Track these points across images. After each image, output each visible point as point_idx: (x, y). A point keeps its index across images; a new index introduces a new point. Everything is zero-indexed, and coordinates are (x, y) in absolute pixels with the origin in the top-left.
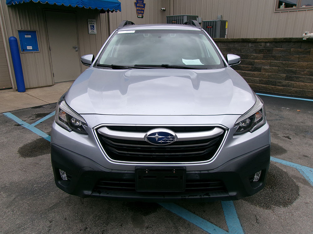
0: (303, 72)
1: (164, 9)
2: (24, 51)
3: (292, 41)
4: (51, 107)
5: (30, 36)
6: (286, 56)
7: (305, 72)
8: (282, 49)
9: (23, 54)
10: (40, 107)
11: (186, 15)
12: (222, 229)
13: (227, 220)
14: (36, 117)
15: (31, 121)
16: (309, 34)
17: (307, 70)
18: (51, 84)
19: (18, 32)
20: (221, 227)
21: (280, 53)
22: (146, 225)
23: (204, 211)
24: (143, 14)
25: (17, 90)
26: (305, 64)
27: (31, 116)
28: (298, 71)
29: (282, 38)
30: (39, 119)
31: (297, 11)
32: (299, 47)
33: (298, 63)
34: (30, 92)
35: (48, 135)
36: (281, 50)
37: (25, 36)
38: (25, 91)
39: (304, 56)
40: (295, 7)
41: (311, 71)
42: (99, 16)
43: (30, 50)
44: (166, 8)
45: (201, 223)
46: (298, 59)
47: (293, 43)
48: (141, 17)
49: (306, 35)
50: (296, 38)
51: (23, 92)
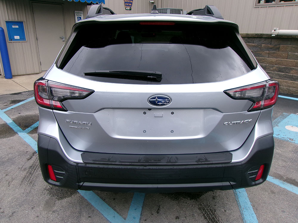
0: (272, 67)
1: (153, 1)
2: (11, 40)
3: (263, 37)
4: (28, 94)
5: (17, 27)
6: (257, 51)
7: (274, 68)
8: (254, 44)
9: (11, 43)
10: (19, 94)
11: (170, 9)
12: (121, 217)
13: (130, 209)
14: (11, 103)
15: (4, 107)
16: (278, 30)
17: (275, 66)
18: (38, 72)
19: (5, 22)
20: (122, 215)
21: (252, 48)
22: (55, 208)
23: (114, 199)
24: (131, 6)
25: (5, 77)
26: (274, 60)
27: (6, 102)
28: (268, 67)
29: (254, 34)
30: (13, 105)
31: (275, 6)
32: (270, 43)
33: (268, 59)
34: (16, 79)
35: (12, 121)
36: (252, 45)
37: (13, 26)
38: (12, 78)
39: (273, 52)
40: (274, 2)
41: (279, 67)
42: (86, 8)
43: (17, 40)
44: (154, 1)
45: (105, 210)
46: (268, 54)
47: (264, 39)
48: (129, 9)
49: (275, 32)
50: (267, 34)
51: (10, 79)
